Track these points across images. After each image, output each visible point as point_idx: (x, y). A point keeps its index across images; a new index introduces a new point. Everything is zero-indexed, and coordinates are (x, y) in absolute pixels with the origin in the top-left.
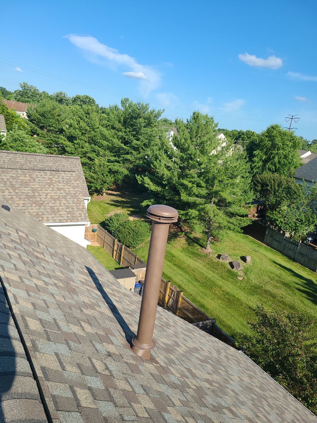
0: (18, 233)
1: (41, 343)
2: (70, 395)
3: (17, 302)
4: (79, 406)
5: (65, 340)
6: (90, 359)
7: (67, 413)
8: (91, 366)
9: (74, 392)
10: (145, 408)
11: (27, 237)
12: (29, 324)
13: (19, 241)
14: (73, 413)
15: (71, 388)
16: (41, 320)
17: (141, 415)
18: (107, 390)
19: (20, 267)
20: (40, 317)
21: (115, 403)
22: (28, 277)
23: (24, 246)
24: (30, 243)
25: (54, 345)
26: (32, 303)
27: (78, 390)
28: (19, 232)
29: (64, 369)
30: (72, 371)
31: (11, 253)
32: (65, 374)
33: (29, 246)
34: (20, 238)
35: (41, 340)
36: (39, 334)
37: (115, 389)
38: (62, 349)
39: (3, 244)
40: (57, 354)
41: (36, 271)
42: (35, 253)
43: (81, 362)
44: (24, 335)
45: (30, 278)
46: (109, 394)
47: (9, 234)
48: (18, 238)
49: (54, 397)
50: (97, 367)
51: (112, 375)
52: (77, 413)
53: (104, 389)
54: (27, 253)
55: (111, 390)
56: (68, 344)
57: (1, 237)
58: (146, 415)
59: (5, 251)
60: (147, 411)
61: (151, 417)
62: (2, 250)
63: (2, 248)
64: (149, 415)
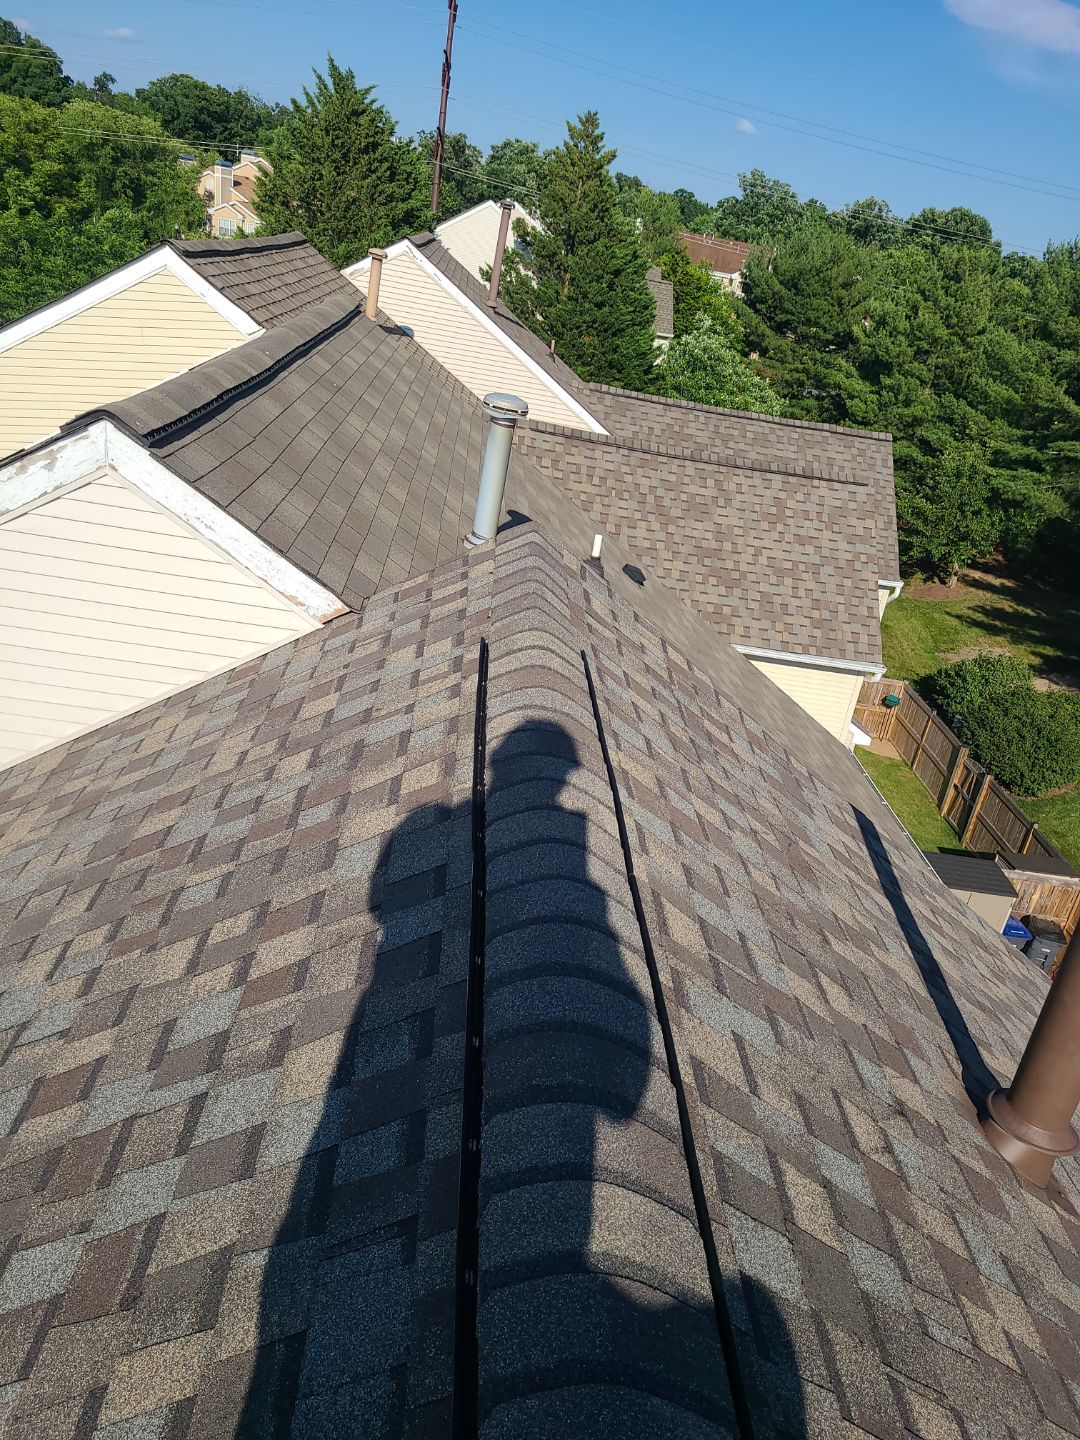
0: (665, 650)
1: (698, 989)
2: (765, 1174)
3: (645, 850)
4: (788, 1218)
5: (767, 1008)
6: (836, 1097)
7: (752, 1224)
8: (837, 1118)
9: (778, 1173)
10: (1006, 1334)
11: (690, 668)
12: (670, 922)
13: (665, 676)
14: (768, 1232)
15: (771, 1155)
16: (703, 924)
17: (990, 1350)
18: (883, 1215)
19: (660, 751)
20: (702, 913)
21: (903, 1268)
22: (681, 786)
23: (679, 695)
24: (694, 687)
25: (730, 1009)
27: (791, 1174)
28: (670, 650)
29: (754, 1089)
30: (775, 1107)
31: (641, 703)
32: (759, 1109)
33: (690, 695)
34: (671, 667)
35: (697, 981)
36: (696, 963)
37: (908, 1224)
38: (756, 1030)
39: (624, 672)
40: (738, 1040)
41: (704, 777)
42: (707, 723)
43: (808, 1091)
44: (654, 947)
45: (684, 789)
46: (889, 1231)
47: (643, 649)
48: (664, 665)
49: (718, 1158)
50: (858, 1131)
51: (903, 1177)
52: (781, 1239)
53: (872, 1209)
54: (683, 718)
55: (898, 1227)
56: (773, 1023)
57: (620, 652)
58: (1008, 1359)
59: (629, 695)
60: (1011, 1347)
61: (1024, 1375)
62: (618, 690)
63: (619, 683)
64: (1019, 1363)
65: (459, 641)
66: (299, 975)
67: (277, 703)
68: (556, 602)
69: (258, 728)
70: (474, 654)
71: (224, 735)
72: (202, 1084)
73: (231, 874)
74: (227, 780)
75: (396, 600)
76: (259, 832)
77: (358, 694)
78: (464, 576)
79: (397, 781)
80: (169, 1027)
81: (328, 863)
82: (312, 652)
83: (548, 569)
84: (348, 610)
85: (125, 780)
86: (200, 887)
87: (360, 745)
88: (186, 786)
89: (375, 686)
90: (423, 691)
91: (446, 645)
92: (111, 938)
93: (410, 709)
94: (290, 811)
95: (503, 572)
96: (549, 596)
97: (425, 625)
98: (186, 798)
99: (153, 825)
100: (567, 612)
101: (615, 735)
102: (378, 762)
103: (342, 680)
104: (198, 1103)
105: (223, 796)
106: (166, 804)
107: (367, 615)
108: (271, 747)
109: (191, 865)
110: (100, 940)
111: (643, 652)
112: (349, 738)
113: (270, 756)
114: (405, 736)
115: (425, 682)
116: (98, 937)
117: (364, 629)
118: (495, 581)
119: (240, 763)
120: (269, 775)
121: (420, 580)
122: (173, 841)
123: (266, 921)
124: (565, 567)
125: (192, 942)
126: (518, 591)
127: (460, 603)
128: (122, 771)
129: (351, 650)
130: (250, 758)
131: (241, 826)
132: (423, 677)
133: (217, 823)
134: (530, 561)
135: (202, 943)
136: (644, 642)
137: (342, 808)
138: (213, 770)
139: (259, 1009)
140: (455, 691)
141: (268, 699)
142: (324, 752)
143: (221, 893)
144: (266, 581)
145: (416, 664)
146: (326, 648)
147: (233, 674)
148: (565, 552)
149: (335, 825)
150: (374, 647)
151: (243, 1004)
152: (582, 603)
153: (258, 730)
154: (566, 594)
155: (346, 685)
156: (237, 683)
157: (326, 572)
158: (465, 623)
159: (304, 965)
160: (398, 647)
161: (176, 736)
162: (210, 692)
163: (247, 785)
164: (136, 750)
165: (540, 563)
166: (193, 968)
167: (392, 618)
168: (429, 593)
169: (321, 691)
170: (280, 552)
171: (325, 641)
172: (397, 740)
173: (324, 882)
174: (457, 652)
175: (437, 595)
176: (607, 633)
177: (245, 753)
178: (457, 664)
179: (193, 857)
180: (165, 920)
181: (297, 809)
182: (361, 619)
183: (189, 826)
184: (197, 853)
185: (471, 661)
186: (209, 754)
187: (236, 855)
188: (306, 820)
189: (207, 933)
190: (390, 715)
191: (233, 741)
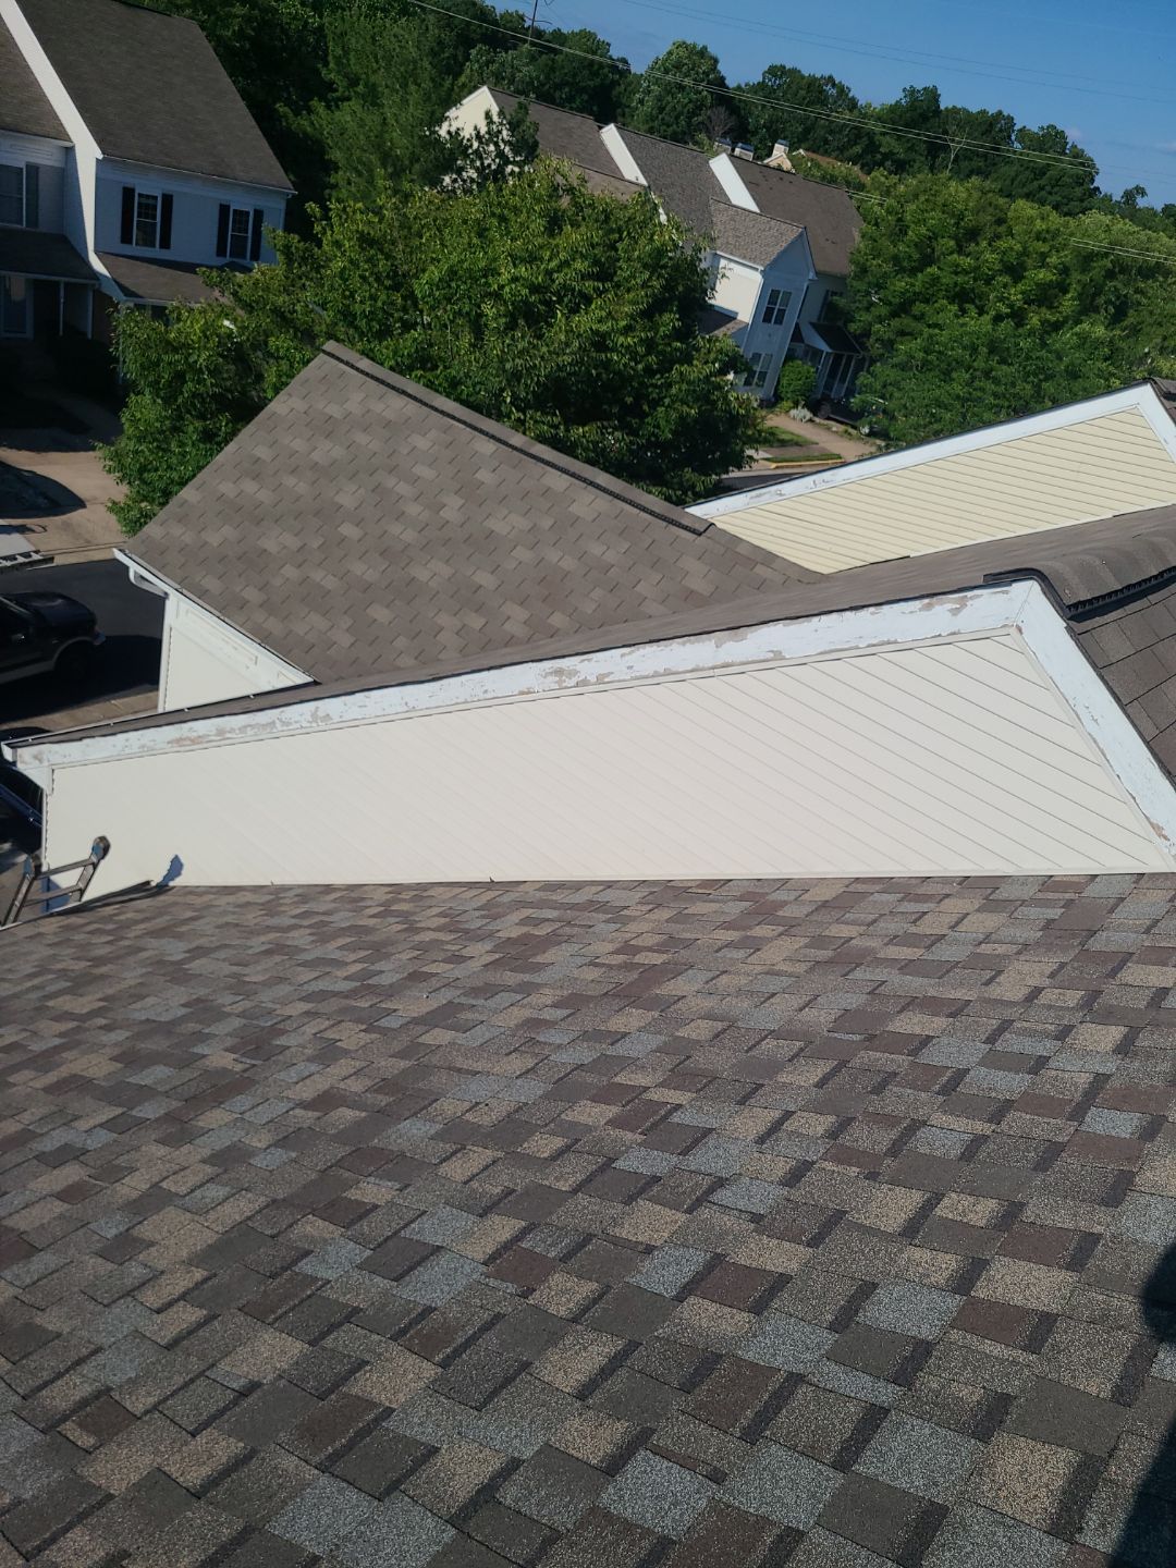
66: (1038, 1331)
67: (1097, 944)
69: (1062, 966)
71: (1019, 953)
72: (885, 1393)
73: (985, 1138)
74: (1008, 1013)
76: (1034, 1103)
80: (867, 1290)
81: (1113, 1199)
85: (894, 952)
86: (947, 1133)
88: (960, 994)
92: (833, 1134)
94: (1078, 1097)
98: (957, 1010)
99: (912, 1024)
104: (874, 1417)
105: (1001, 1030)
106: (931, 1005)
108: (1073, 998)
109: (941, 1098)
110: (820, 1130)
113: (1069, 1009)
116: (821, 1124)
119: (1030, 999)
120: (1063, 1033)
122: (932, 1056)
125: (916, 1198)
128: (894, 940)
130: (1044, 999)
131: (1010, 1084)
133: (982, 1063)
135: (929, 1206)
137: (1150, 1132)
138: (995, 992)
139: (972, 1340)
141: (1085, 933)
142: (1144, 1041)
143: (968, 1155)
144: (1134, 798)
147: (1048, 883)
149: (1133, 1152)
151: (960, 1322)
153: (1060, 968)
156: (1050, 896)
159: (1047, 1321)
161: (961, 928)
162: (1016, 892)
163: (1031, 1033)
164: (914, 922)
166: (910, 1232)
169: (1156, 956)
173: (1101, 1223)
177: (1038, 990)
179: (945, 1091)
180: (894, 1150)
183: (955, 1049)
184: (951, 1088)
186: (995, 969)
187: (996, 1117)
188: (1097, 1122)
189: (938, 1198)
191: (1026, 968)
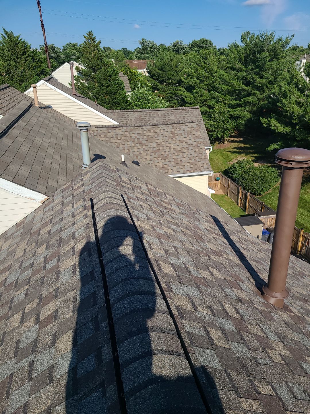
0: (147, 186)
1: (174, 285)
2: (203, 333)
3: (151, 248)
4: (212, 344)
5: (196, 284)
6: (220, 302)
7: (202, 350)
8: (221, 308)
9: (207, 332)
10: (279, 354)
11: (155, 189)
12: (163, 268)
13: (149, 194)
14: (207, 350)
15: (205, 328)
16: (172, 265)
17: (276, 361)
18: (239, 333)
19: (151, 217)
20: (172, 262)
21: (247, 346)
22: (159, 226)
23: (154, 198)
24: (158, 194)
25: (185, 288)
26: (163, 249)
27: (211, 330)
28: (149, 185)
29: (196, 309)
30: (203, 312)
31: (143, 204)
32: (198, 314)
33: (157, 197)
34: (150, 190)
35: (174, 283)
36: (173, 277)
37: (247, 333)
38: (193, 291)
39: (136, 196)
40: (189, 296)
41: (165, 220)
42: (164, 204)
43: (212, 304)
44: (159, 277)
46: (242, 337)
47: (140, 187)
48: (148, 190)
49: (189, 334)
50: (228, 311)
51: (243, 319)
52: (211, 351)
53: (236, 332)
54: (156, 204)
55: (244, 334)
56: (198, 287)
57: (134, 190)
58: (282, 362)
59: (138, 203)
60: (282, 357)
61: (287, 364)
62: (135, 202)
63: (135, 200)
64: (285, 361)
65: (84, 200)
66: (55, 315)
67: (33, 231)
68: (110, 181)
70: (89, 203)
71: (18, 245)
72: (31, 357)
73: (28, 289)
74: (22, 259)
75: (63, 191)
76: (34, 273)
77: (57, 223)
78: (82, 180)
79: (74, 248)
80: (18, 342)
81: (58, 278)
82: (40, 214)
83: (106, 172)
84: (49, 198)
86: (19, 295)
87: (60, 239)
88: (9, 264)
89: (62, 219)
90: (76, 218)
91: (81, 202)
93: (73, 224)
94: (43, 265)
95: (93, 176)
96: (108, 180)
97: (73, 198)
98: (10, 268)
100: (115, 184)
101: (136, 216)
102: (67, 243)
103: (51, 219)
104: (31, 364)
105: (21, 264)
106: (3, 271)
107: (55, 198)
108: (33, 245)
109: (15, 289)
111: (141, 188)
112: (57, 238)
113: (33, 248)
114: (74, 233)
115: (76, 215)
117: (55, 202)
118: (91, 180)
119: (25, 253)
120: (34, 254)
121: (69, 184)
122: (9, 282)
123: (43, 301)
124: (112, 170)
125: (20, 313)
126: (98, 181)
127: (82, 188)
129: (52, 210)
130: (27, 250)
131: (29, 273)
132: (75, 214)
133: (21, 274)
134: (100, 171)
135: (23, 313)
136: (140, 185)
137: (59, 260)
138: (16, 257)
139: (44, 329)
140: (86, 216)
141: (30, 231)
142: (50, 244)
143: (26, 295)
144: (20, 195)
145: (73, 210)
146: (45, 211)
147: (17, 225)
148: (111, 166)
149: (57, 266)
150: (59, 207)
151: (40, 329)
152: (119, 179)
153: (28, 241)
154: (113, 178)
155: (53, 221)
156: (19, 228)
157: (39, 188)
158: (85, 194)
159: (56, 312)
160: (66, 206)
161: (2, 249)
162: (11, 232)
163: (27, 260)
165: (103, 171)
166: (22, 321)
167: (63, 197)
168: (73, 187)
169: (45, 225)
170: (22, 186)
171: (44, 208)
172: (72, 235)
173: (57, 284)
174: (85, 204)
175: (75, 187)
176: (128, 186)
177: (25, 249)
178: (85, 207)
179: (15, 287)
180: (10, 308)
181: (45, 263)
182: (53, 199)
183: (12, 276)
184: (16, 285)
185: (89, 206)
186: (14, 252)
187: (29, 283)
188: (49, 266)
189: (24, 309)
190: (68, 227)
191: (21, 246)
